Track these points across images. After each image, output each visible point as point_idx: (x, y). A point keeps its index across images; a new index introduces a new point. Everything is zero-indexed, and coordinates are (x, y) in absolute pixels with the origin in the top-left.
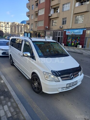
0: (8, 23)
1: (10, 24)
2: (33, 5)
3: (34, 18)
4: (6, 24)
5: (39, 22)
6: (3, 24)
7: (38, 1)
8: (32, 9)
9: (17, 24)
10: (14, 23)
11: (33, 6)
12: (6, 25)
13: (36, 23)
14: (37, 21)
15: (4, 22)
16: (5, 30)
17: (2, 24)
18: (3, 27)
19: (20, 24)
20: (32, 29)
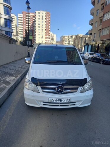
0: (72, 37)
1: (74, 37)
2: (98, 9)
3: (98, 26)
4: (70, 37)
5: (104, 30)
6: (67, 38)
7: (104, 3)
8: (97, 15)
9: (81, 37)
10: (78, 35)
11: (98, 11)
12: (70, 39)
13: (100, 32)
14: (101, 30)
15: (68, 36)
16: (69, 44)
17: (65, 38)
18: (66, 41)
19: (84, 36)
20: (94, 40)
